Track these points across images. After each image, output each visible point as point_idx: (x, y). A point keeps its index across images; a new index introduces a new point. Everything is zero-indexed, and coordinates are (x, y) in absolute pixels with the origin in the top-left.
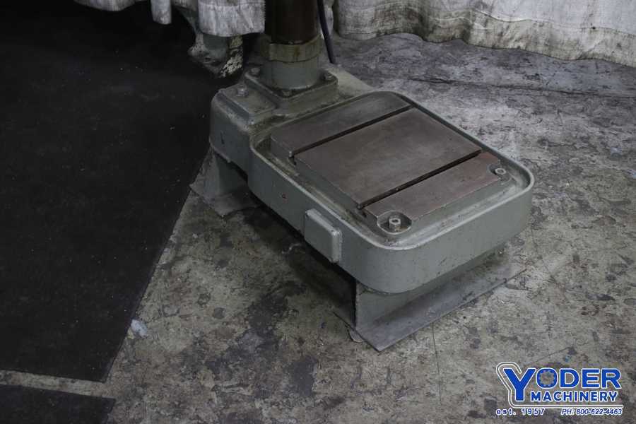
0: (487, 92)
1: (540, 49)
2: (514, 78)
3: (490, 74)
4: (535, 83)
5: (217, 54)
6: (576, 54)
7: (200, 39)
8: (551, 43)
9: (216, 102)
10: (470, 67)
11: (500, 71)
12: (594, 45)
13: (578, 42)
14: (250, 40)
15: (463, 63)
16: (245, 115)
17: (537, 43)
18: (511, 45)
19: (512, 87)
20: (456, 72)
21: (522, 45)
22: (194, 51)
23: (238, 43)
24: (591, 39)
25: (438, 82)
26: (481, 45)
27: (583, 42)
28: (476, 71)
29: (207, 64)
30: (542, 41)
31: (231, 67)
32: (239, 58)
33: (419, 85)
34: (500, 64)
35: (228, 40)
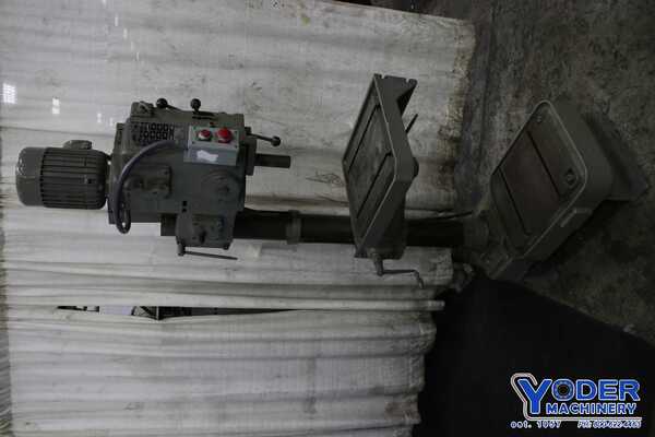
0: (486, 128)
1: (463, 99)
2: (478, 112)
3: (476, 126)
4: (481, 102)
5: (461, 277)
6: (467, 80)
7: (452, 286)
8: (461, 94)
9: (493, 277)
10: (472, 137)
11: (474, 121)
12: (462, 70)
13: (461, 80)
14: (455, 259)
15: (470, 141)
16: (502, 262)
17: (461, 102)
18: (461, 115)
19: (484, 114)
20: (474, 145)
21: (461, 109)
22: (459, 289)
23: (456, 266)
24: (459, 73)
25: (481, 154)
26: (461, 132)
27: (460, 77)
28: (474, 134)
29: (467, 283)
30: (459, 99)
31: (469, 269)
32: (464, 265)
33: (482, 165)
34: (471, 121)
35: (455, 270)
